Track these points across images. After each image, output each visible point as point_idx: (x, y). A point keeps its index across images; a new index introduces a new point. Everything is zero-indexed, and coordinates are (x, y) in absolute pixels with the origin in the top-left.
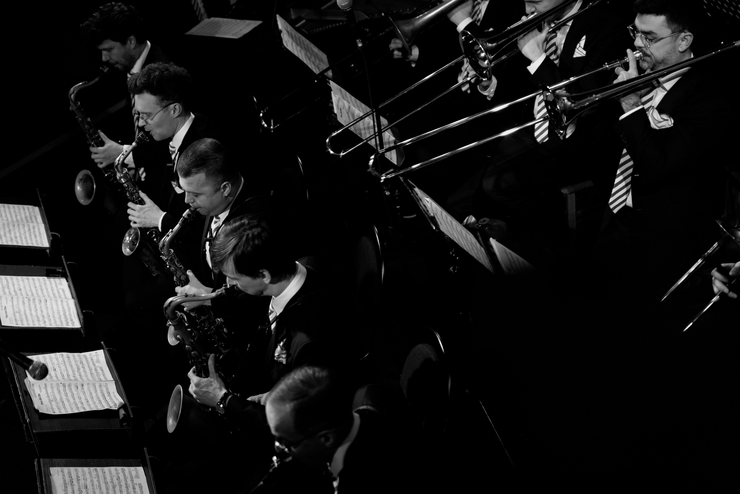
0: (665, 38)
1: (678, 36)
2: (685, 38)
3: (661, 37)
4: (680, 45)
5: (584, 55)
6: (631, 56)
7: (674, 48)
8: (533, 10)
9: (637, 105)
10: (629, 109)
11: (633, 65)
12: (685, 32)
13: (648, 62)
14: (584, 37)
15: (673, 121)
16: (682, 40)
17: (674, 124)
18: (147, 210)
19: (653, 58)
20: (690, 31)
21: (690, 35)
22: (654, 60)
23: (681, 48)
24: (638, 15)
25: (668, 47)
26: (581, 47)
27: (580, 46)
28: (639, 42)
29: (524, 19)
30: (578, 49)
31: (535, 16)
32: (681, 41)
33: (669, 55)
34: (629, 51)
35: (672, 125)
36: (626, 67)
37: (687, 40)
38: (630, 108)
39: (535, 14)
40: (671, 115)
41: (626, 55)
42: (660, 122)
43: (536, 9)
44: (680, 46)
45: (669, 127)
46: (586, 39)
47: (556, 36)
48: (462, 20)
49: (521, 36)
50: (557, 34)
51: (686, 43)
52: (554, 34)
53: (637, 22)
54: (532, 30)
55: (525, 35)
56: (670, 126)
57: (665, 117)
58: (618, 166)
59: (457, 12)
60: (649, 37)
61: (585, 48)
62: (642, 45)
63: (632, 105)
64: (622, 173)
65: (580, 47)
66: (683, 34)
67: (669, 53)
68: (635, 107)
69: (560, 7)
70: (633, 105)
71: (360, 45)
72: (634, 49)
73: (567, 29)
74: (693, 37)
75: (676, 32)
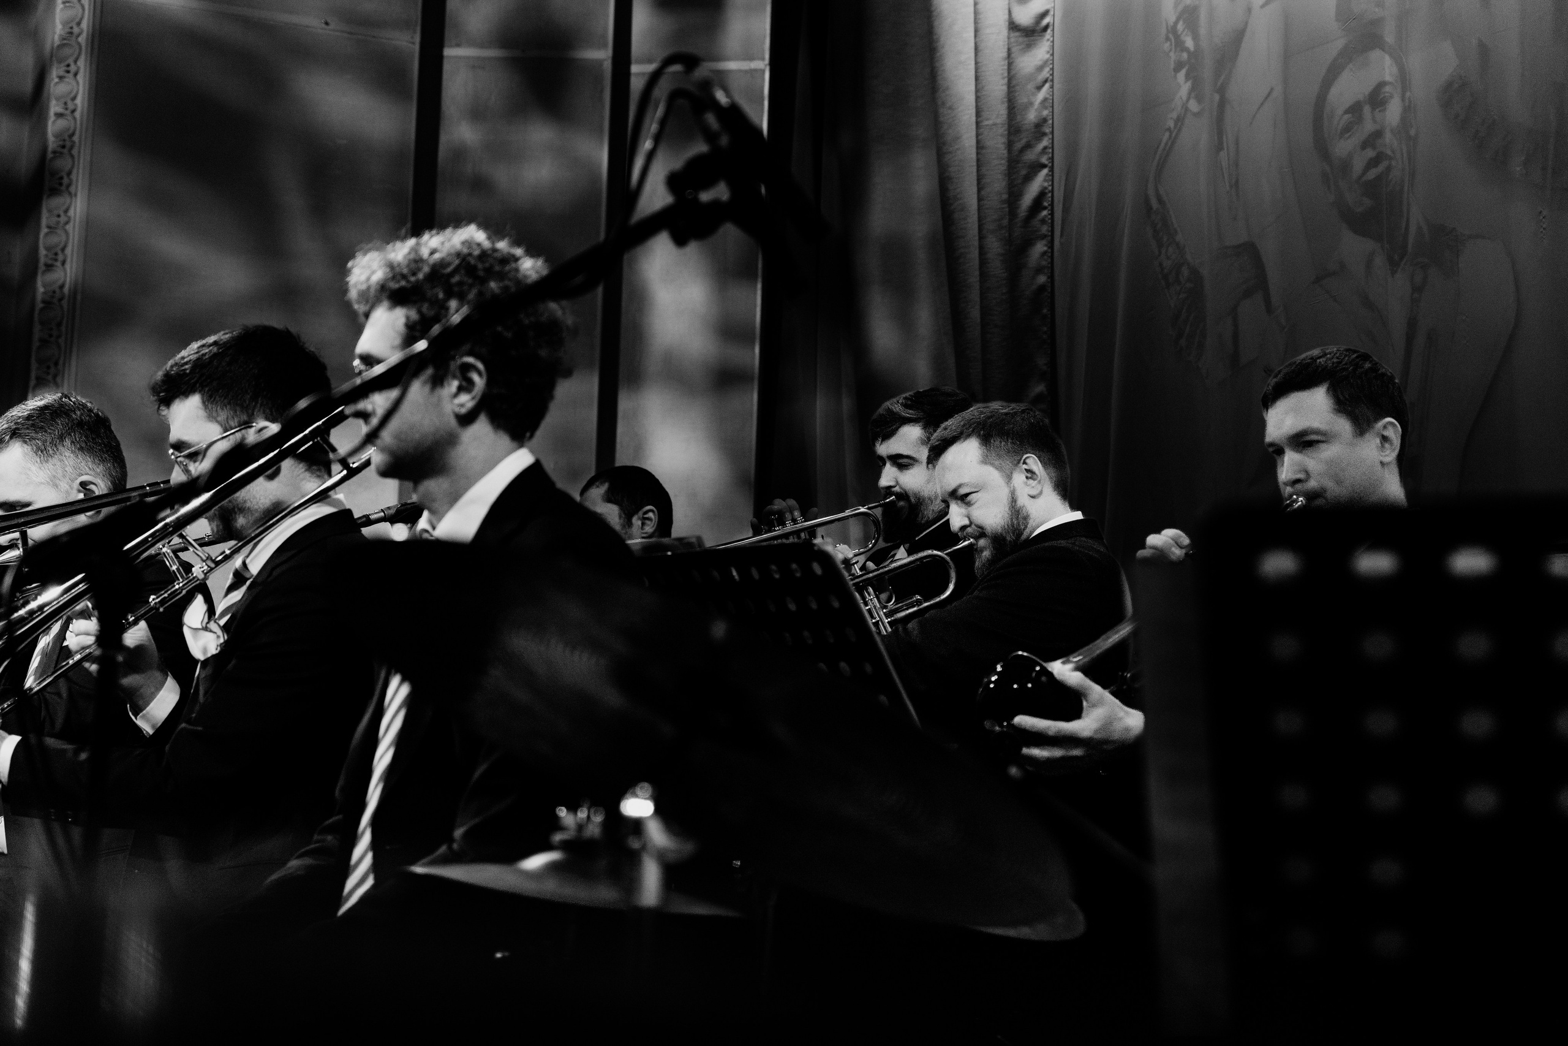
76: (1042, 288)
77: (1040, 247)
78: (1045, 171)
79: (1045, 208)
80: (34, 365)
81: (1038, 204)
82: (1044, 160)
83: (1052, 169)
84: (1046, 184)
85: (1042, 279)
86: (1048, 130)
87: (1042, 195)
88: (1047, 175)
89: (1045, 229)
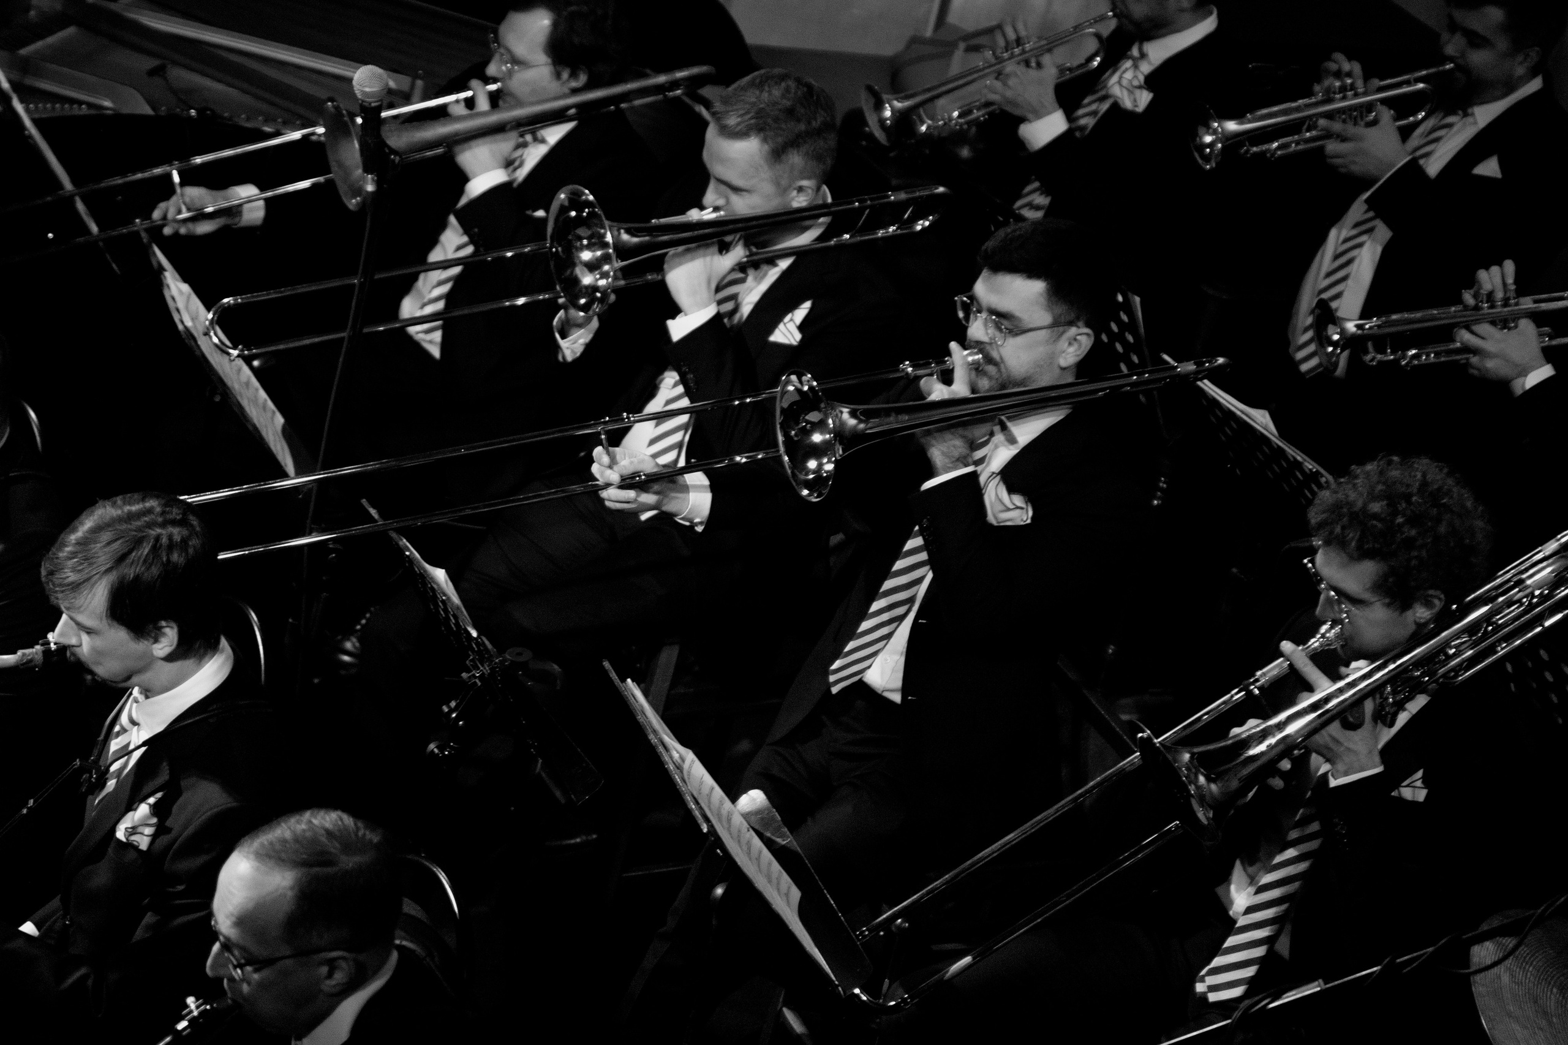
0: (1037, 328)
1: (1064, 332)
2: (1075, 339)
3: (1031, 326)
4: (1064, 352)
5: (795, 343)
6: (960, 357)
7: (1052, 357)
8: (721, 202)
9: (965, 462)
10: (949, 468)
11: (961, 377)
12: (1078, 327)
13: (990, 378)
14: (808, 305)
15: (1030, 513)
16: (1070, 344)
17: (1032, 518)
19: (1003, 370)
20: (1088, 325)
21: (1087, 334)
23: (1065, 359)
24: (985, 273)
25: (1040, 351)
26: (795, 323)
27: (791, 320)
28: (977, 329)
29: (694, 215)
30: (785, 324)
31: (721, 216)
32: (1067, 344)
33: (1038, 370)
34: (953, 346)
35: (1029, 521)
36: (947, 378)
37: (1080, 345)
38: (950, 465)
39: (722, 213)
40: (1030, 499)
41: (949, 353)
42: (1009, 510)
43: (728, 202)
44: (1063, 355)
45: (1022, 523)
46: (811, 310)
47: (742, 281)
48: (487, 170)
49: (681, 249)
50: (747, 275)
51: (1076, 351)
52: (741, 275)
53: (980, 288)
54: (707, 246)
55: (688, 250)
56: (1025, 523)
57: (1018, 500)
59: (478, 145)
60: (1006, 323)
61: (801, 328)
62: (984, 337)
63: (955, 459)
65: (791, 323)
66: (1073, 330)
67: (1038, 366)
68: (961, 465)
69: (784, 218)
70: (958, 460)
72: (964, 344)
73: (773, 275)
74: (1093, 339)
75: (1058, 324)
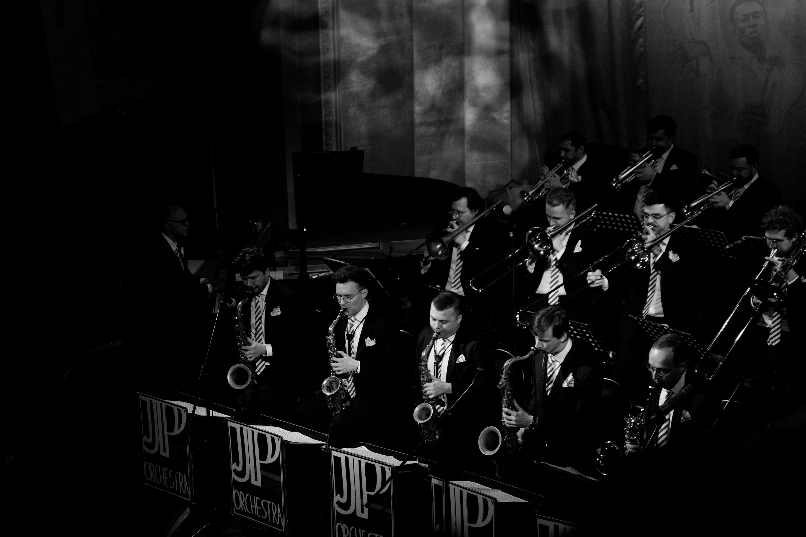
0: (664, 216)
1: (669, 215)
2: (672, 216)
4: (670, 219)
5: (581, 251)
6: (649, 228)
8: (554, 223)
11: (651, 232)
13: (656, 231)
14: (579, 241)
18: (347, 361)
20: (674, 212)
21: (674, 214)
22: (660, 229)
23: (670, 221)
25: (666, 221)
27: (578, 246)
28: (650, 220)
32: (670, 217)
33: (666, 225)
39: (555, 226)
42: (675, 258)
43: (556, 223)
46: (581, 242)
51: (672, 218)
56: (679, 260)
57: (676, 255)
58: (648, 286)
62: (653, 222)
64: (651, 289)
66: (671, 214)
71: (511, 235)
75: (668, 213)
76: (642, 52)
77: (641, 40)
78: (642, 18)
79: (643, 28)
80: (322, 85)
81: (640, 27)
82: (643, 14)
83: (645, 17)
84: (643, 21)
85: (642, 49)
86: (643, 5)
87: (642, 25)
88: (644, 19)
89: (643, 35)
